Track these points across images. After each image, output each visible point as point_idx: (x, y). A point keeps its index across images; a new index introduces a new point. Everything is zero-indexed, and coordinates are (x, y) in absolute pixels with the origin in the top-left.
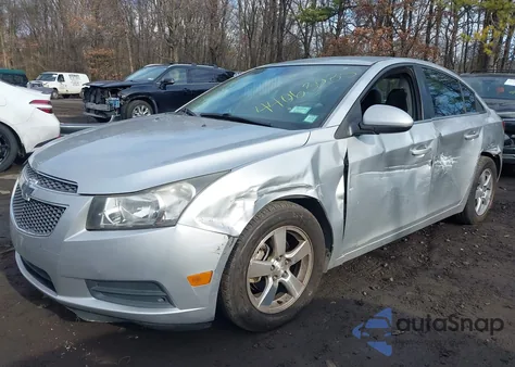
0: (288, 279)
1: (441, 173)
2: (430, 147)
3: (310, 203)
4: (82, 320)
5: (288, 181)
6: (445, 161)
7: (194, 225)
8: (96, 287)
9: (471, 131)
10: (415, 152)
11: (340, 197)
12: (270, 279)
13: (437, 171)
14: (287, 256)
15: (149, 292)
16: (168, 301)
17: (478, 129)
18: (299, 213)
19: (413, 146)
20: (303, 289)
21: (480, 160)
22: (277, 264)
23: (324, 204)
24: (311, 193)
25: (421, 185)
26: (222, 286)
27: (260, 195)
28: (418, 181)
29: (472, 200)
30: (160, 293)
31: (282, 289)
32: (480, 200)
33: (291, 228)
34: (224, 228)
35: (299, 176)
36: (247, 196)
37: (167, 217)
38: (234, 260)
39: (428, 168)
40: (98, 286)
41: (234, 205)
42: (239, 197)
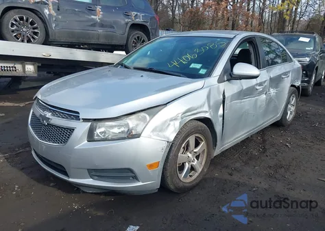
0: (195, 163)
1: (271, 98)
2: (266, 84)
3: (206, 121)
4: (84, 192)
5: (196, 109)
6: (272, 91)
7: (150, 137)
8: (94, 173)
9: (285, 74)
10: (258, 87)
11: (220, 116)
12: (187, 164)
13: (268, 98)
14: (195, 151)
15: (125, 175)
16: (135, 178)
17: (289, 72)
18: (202, 127)
19: (257, 84)
20: (202, 168)
21: (289, 90)
22: (190, 155)
23: (214, 121)
24: (207, 115)
25: (260, 107)
26: (164, 169)
27: (182, 118)
28: (259, 103)
29: (285, 113)
30: (131, 174)
31: (192, 168)
32: (289, 112)
33: (197, 135)
34: (165, 137)
35: (202, 106)
36: (175, 119)
37: (134, 133)
38: (171, 154)
39: (264, 96)
40: (95, 173)
41: (169, 124)
42: (172, 120)
